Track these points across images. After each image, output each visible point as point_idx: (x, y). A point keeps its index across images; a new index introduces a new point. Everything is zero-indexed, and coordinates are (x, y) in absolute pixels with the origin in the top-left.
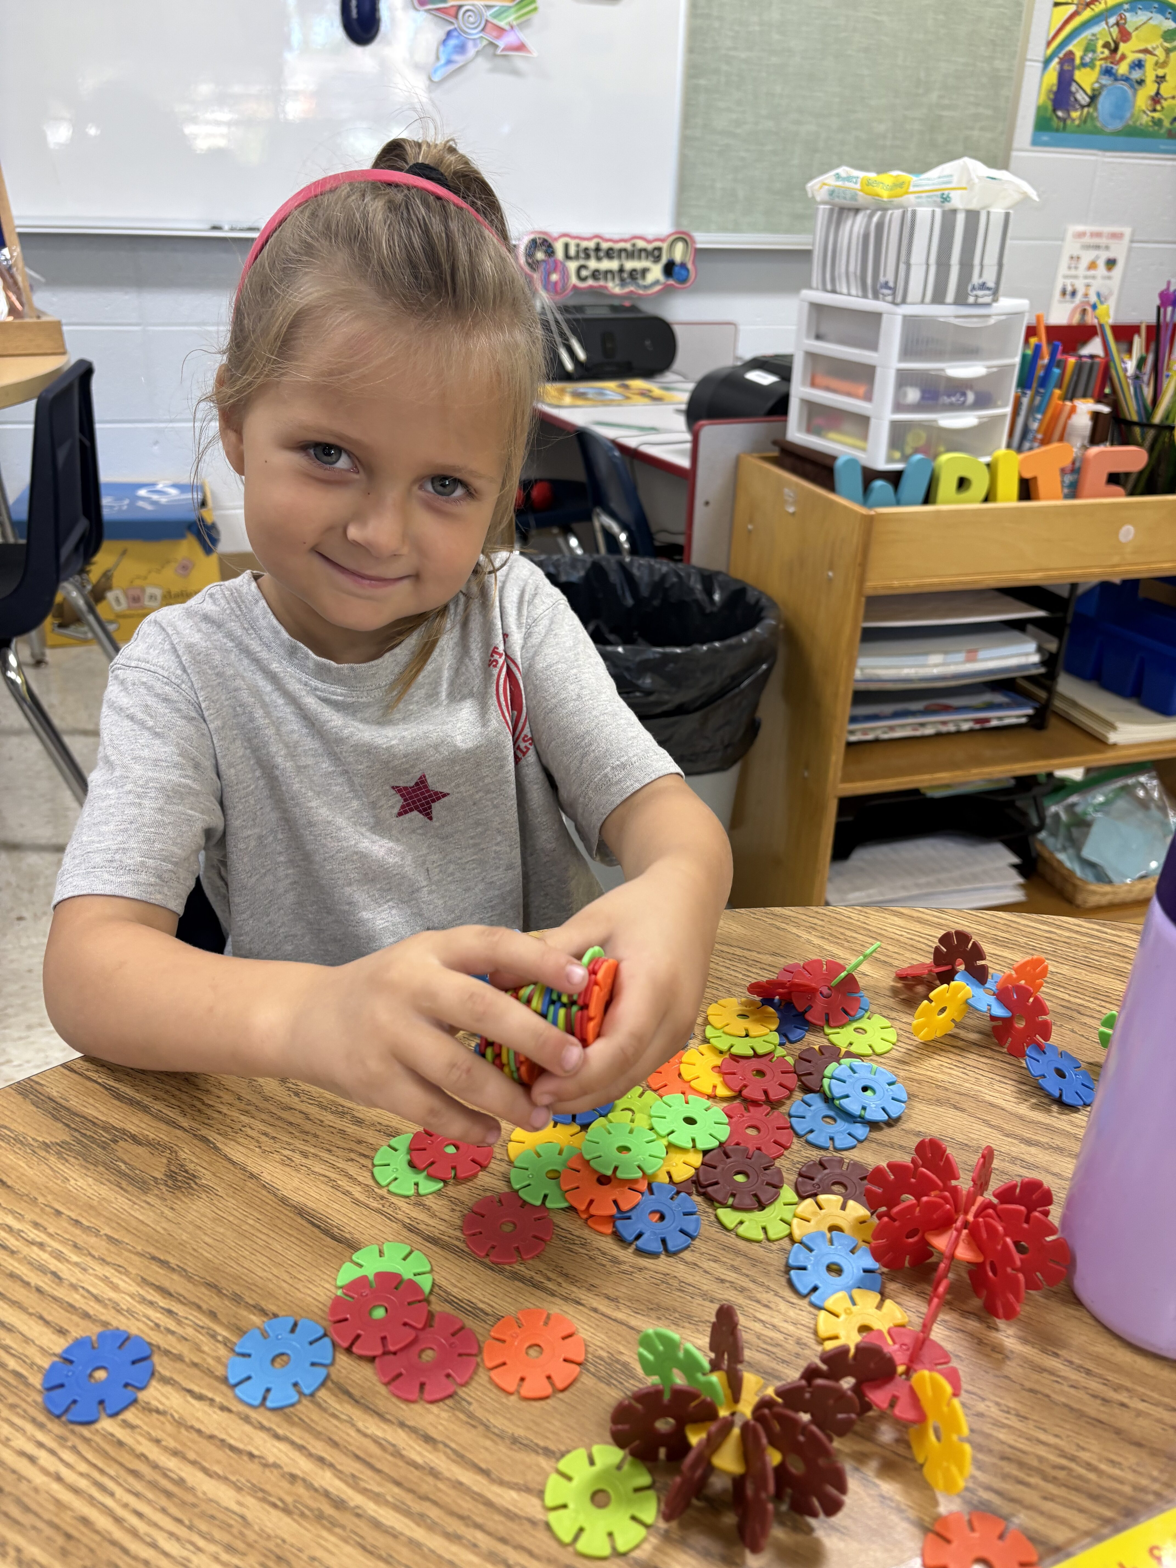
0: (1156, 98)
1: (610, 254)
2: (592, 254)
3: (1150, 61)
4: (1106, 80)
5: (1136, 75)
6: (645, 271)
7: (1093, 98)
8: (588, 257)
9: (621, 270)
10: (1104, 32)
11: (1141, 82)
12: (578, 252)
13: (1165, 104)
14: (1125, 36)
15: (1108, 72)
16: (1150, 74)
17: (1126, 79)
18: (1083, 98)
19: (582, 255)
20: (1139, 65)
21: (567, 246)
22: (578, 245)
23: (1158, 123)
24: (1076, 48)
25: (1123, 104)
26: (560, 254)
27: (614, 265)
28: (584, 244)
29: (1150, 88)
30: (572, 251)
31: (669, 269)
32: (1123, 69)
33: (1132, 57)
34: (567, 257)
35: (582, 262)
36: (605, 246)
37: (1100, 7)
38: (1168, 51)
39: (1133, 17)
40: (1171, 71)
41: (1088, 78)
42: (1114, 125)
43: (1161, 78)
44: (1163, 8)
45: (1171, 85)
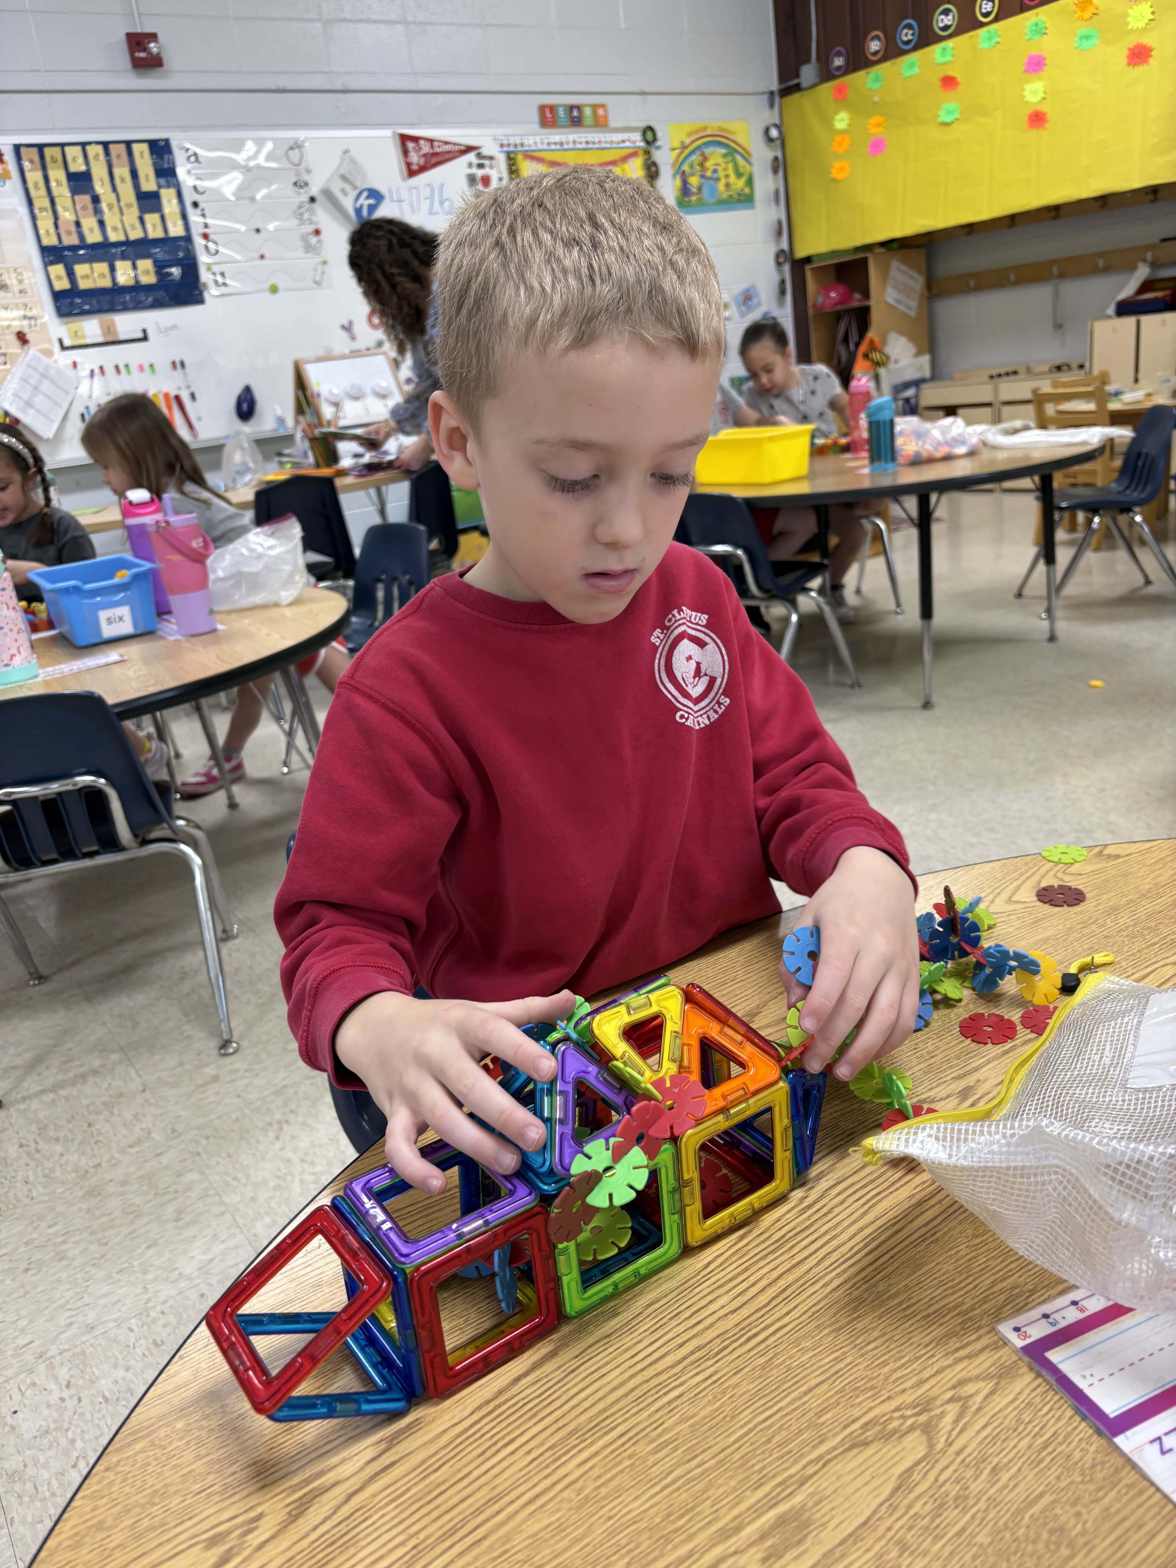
0: (728, 185)
3: (719, 168)
4: (703, 180)
5: (715, 176)
7: (700, 189)
10: (696, 158)
11: (718, 179)
13: (732, 187)
14: (705, 159)
15: (703, 176)
16: (721, 174)
17: (711, 178)
18: (694, 190)
20: (715, 171)
23: (731, 196)
24: (686, 167)
25: (713, 190)
29: (723, 181)
32: (709, 174)
33: (712, 168)
37: (691, 148)
38: (727, 163)
39: (708, 151)
40: (731, 172)
41: (694, 181)
42: (712, 200)
43: (727, 176)
44: (719, 144)
45: (732, 179)
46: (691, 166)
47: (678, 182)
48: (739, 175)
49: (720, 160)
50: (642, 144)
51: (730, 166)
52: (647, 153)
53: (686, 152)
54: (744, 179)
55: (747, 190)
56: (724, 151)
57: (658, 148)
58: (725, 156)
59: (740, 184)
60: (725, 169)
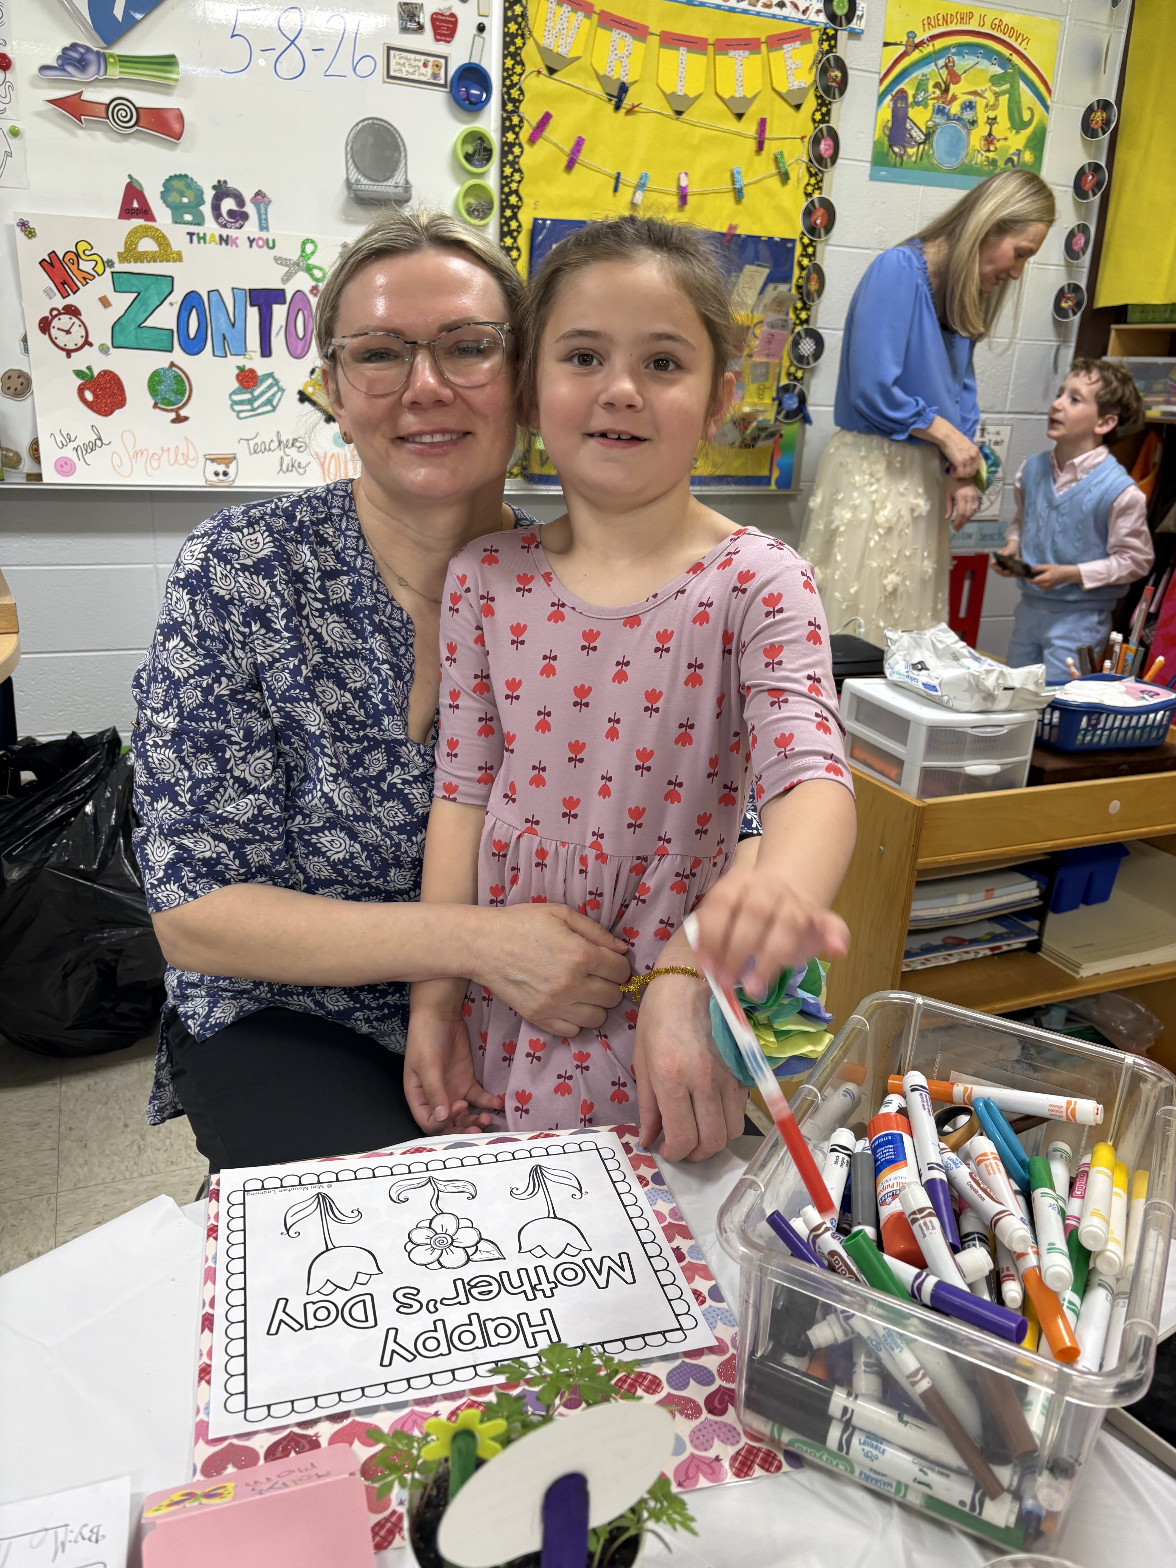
0: (989, 139)
3: (980, 103)
4: (939, 119)
5: (968, 115)
7: (928, 136)
10: (934, 73)
11: (973, 123)
13: (998, 144)
14: (955, 78)
15: (940, 111)
16: (982, 116)
17: (959, 119)
18: (918, 135)
20: (970, 106)
23: (993, 162)
24: (908, 86)
25: (957, 145)
29: (982, 130)
32: (955, 109)
33: (962, 98)
37: (928, 49)
38: (997, 95)
39: (961, 64)
40: (1002, 113)
41: (920, 117)
42: (950, 163)
43: (992, 121)
44: (989, 54)
45: (1002, 127)
46: (921, 86)
47: (886, 113)
48: (1018, 124)
49: (983, 86)
50: (822, 18)
51: (1004, 100)
52: (831, 39)
53: (916, 55)
54: (1027, 132)
55: (1028, 157)
56: (998, 70)
57: (855, 35)
58: (995, 80)
59: (1017, 141)
60: (994, 107)
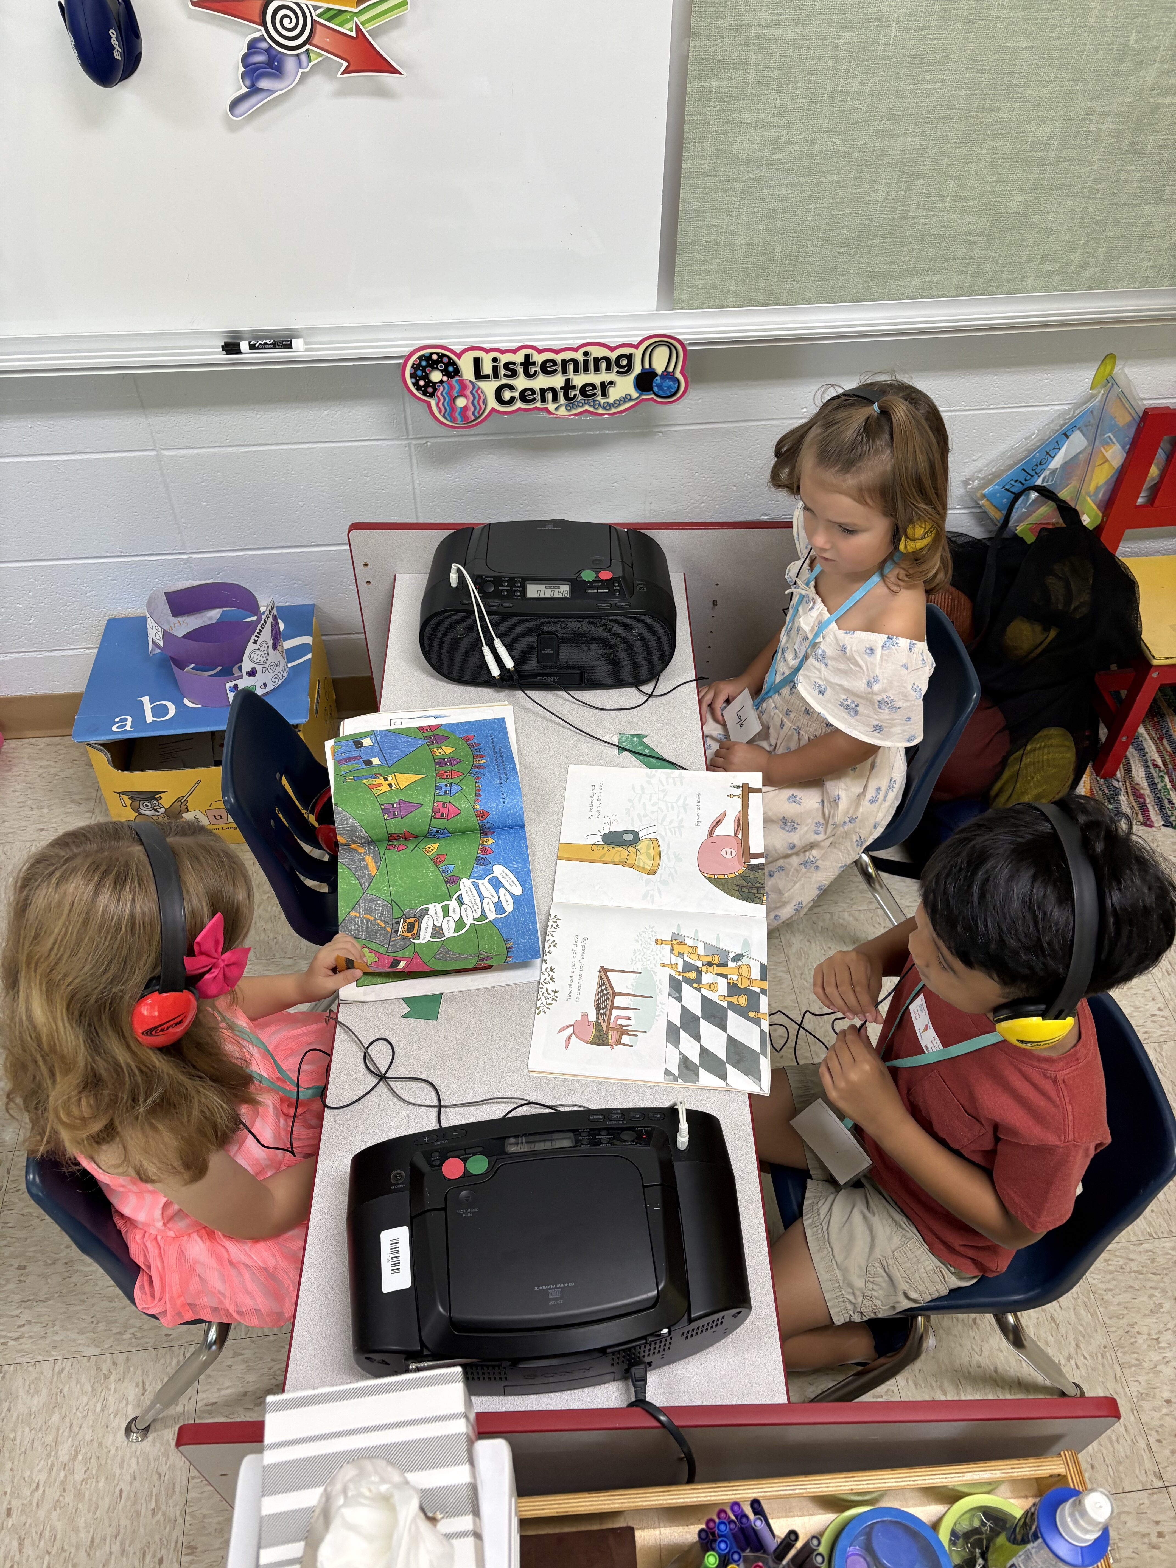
1: (547, 368)
2: (521, 370)
6: (604, 387)
8: (514, 374)
9: (568, 386)
12: (495, 369)
19: (502, 372)
21: (477, 362)
22: (495, 360)
26: (468, 372)
27: (558, 381)
28: (504, 359)
30: (487, 369)
31: (645, 381)
34: (478, 375)
35: (504, 381)
36: (539, 358)
